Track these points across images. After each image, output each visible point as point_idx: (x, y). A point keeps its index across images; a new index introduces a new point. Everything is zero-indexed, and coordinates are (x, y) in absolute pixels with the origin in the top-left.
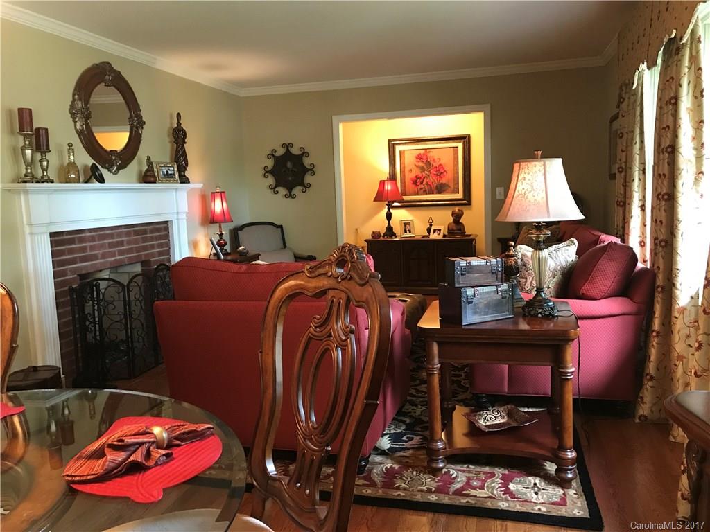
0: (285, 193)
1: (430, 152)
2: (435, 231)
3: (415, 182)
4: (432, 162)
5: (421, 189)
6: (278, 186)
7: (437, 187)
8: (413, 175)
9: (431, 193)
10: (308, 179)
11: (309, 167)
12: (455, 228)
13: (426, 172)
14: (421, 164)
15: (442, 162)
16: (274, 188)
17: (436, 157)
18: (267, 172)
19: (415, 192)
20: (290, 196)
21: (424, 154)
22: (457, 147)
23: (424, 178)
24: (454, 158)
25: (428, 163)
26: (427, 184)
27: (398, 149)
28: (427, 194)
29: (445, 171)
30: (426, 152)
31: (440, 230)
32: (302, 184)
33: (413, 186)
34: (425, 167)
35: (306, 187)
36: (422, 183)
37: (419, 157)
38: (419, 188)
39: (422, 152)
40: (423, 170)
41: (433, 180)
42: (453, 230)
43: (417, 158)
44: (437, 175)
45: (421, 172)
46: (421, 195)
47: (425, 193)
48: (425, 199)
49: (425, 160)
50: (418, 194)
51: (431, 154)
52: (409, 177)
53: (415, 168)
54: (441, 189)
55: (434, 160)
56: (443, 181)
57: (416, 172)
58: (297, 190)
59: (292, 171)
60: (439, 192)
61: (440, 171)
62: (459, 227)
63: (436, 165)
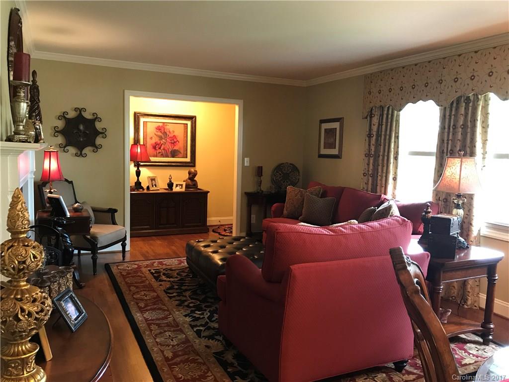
0: (75, 153)
1: (166, 125)
2: (177, 186)
3: (154, 148)
4: (168, 133)
5: (159, 153)
6: (68, 146)
7: (171, 152)
8: (153, 141)
9: (167, 156)
10: (99, 141)
11: (100, 131)
12: (190, 183)
13: (163, 140)
14: (159, 134)
15: (176, 134)
16: (65, 147)
17: (171, 130)
18: (57, 132)
19: (154, 155)
20: (80, 154)
21: (162, 126)
22: (187, 124)
23: (162, 145)
24: (185, 132)
25: (165, 133)
26: (164, 149)
27: (142, 120)
28: (163, 157)
29: (177, 141)
30: (164, 125)
31: (182, 185)
32: (93, 145)
33: (153, 150)
34: (163, 136)
35: (97, 148)
36: (160, 148)
37: (158, 128)
38: (158, 152)
39: (161, 124)
40: (161, 138)
41: (169, 147)
42: (189, 185)
43: (157, 129)
44: (172, 143)
45: (160, 140)
46: (159, 157)
47: (162, 156)
48: (163, 161)
49: (163, 131)
50: (156, 156)
51: (168, 127)
52: (150, 143)
53: (155, 136)
54: (174, 154)
55: (170, 132)
56: (176, 148)
57: (155, 140)
58: (87, 150)
59: (84, 132)
60: (173, 156)
61: (174, 140)
62: (194, 183)
63: (171, 135)
